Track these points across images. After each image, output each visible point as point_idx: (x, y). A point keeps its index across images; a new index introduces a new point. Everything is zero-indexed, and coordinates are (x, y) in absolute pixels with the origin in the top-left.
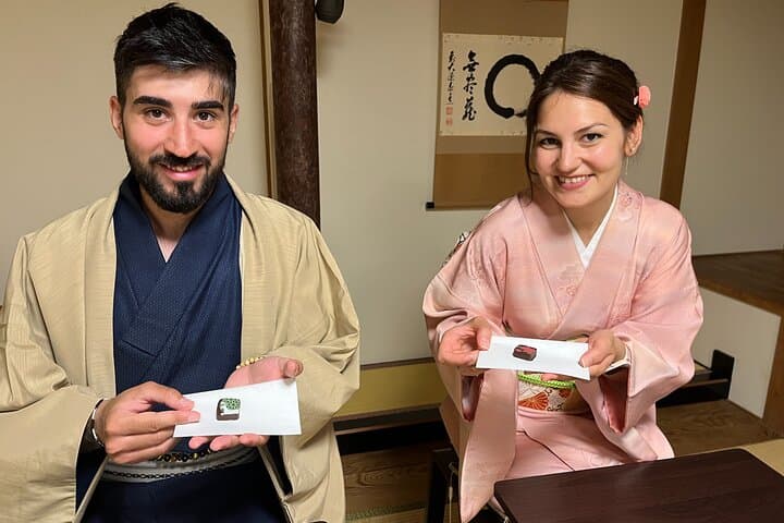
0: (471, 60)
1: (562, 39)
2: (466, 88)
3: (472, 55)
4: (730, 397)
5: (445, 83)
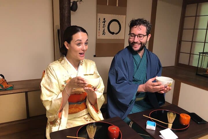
1: (125, 16)
2: (103, 27)
3: (104, 19)
5: (98, 26)
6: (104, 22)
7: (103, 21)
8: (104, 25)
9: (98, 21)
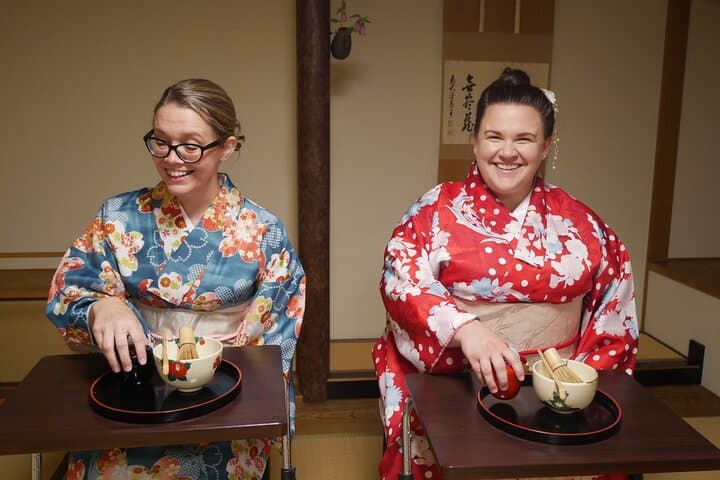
0: (470, 82)
1: (548, 65)
2: (465, 105)
3: (470, 78)
4: (703, 383)
5: (447, 101)
6: (469, 89)
7: (466, 83)
8: (467, 98)
9: (448, 85)
